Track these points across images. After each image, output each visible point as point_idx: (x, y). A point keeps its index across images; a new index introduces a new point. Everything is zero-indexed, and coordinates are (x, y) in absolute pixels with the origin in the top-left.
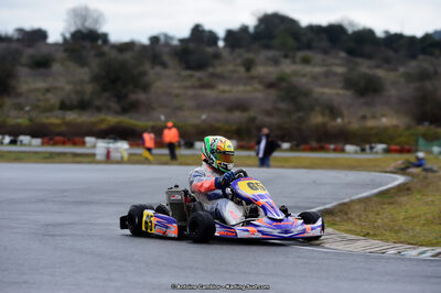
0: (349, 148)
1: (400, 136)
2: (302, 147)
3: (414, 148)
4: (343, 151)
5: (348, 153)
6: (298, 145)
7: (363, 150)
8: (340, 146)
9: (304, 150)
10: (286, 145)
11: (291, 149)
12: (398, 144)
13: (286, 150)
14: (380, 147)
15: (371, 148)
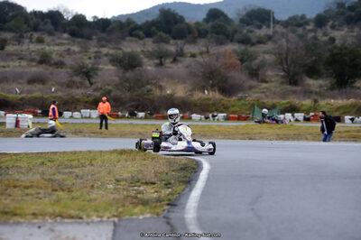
0: (195, 116)
1: (233, 106)
2: (154, 116)
3: (251, 116)
4: (190, 118)
5: (194, 121)
6: (151, 114)
7: (207, 118)
8: (187, 114)
9: (157, 118)
10: (141, 114)
11: (146, 118)
12: (234, 112)
13: (142, 118)
14: (221, 115)
15: (214, 116)
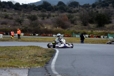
1: (66, 32)
3: (71, 35)
5: (54, 37)
6: (40, 35)
13: (37, 36)
14: (62, 35)
